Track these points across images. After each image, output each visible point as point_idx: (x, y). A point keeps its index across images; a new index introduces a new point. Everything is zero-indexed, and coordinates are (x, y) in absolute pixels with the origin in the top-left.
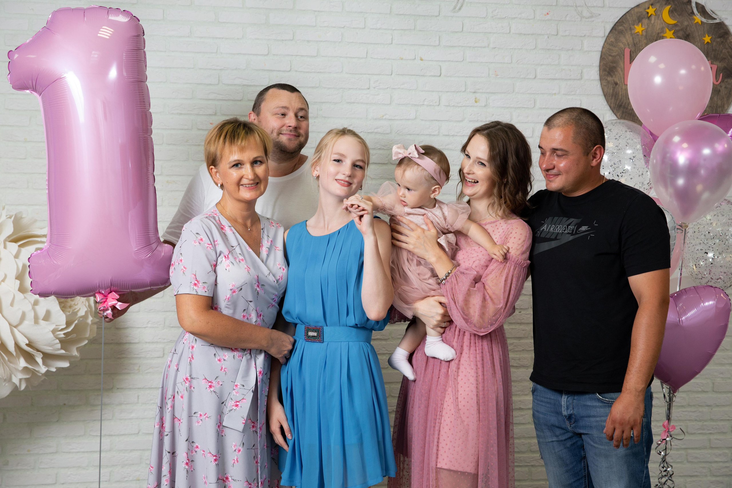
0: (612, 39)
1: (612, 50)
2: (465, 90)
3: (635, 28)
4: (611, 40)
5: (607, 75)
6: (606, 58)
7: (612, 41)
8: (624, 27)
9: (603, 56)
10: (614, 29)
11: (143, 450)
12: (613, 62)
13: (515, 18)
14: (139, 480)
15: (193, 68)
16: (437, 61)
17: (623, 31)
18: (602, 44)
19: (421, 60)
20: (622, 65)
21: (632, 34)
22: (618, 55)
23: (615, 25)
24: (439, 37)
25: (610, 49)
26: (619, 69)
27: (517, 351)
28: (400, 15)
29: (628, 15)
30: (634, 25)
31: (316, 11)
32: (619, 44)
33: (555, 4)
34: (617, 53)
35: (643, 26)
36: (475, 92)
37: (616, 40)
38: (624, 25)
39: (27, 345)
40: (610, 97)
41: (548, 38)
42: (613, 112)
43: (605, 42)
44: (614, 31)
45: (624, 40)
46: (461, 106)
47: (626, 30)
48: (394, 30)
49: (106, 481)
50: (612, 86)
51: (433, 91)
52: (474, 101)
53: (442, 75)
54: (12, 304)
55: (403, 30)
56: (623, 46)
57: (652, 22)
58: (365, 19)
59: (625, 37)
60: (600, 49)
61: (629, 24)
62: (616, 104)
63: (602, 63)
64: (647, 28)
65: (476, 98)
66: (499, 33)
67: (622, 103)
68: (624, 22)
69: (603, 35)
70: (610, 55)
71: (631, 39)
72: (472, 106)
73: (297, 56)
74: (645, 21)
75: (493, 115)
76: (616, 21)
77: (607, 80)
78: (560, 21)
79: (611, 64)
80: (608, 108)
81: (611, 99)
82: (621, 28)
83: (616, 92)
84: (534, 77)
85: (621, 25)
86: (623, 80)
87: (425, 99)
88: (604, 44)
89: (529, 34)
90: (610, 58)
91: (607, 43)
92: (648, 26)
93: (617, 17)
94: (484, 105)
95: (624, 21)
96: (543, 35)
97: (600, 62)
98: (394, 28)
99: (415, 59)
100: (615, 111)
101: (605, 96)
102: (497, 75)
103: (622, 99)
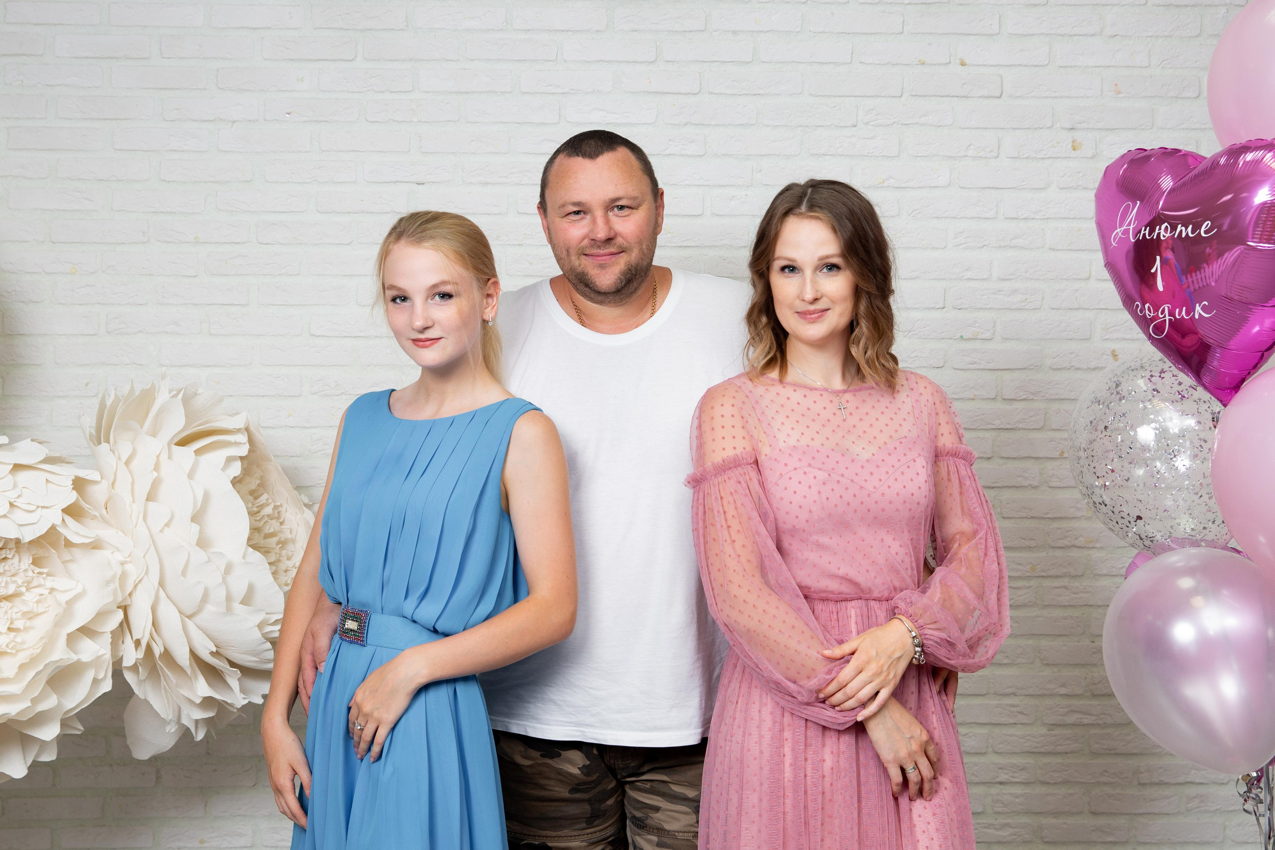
2: (1052, 125)
16: (995, 66)
19: (963, 64)
24: (1000, 17)
39: (212, 653)
46: (1043, 159)
51: (986, 128)
52: (1070, 146)
53: (1004, 94)
54: (184, 573)
55: (925, 3)
65: (1073, 142)
66: (1123, 5)
72: (1065, 158)
73: (712, 62)
84: (1196, 95)
87: (971, 144)
89: (1187, 6)
94: (1090, 155)
96: (1217, 6)
99: (950, 62)
102: (1119, 93)
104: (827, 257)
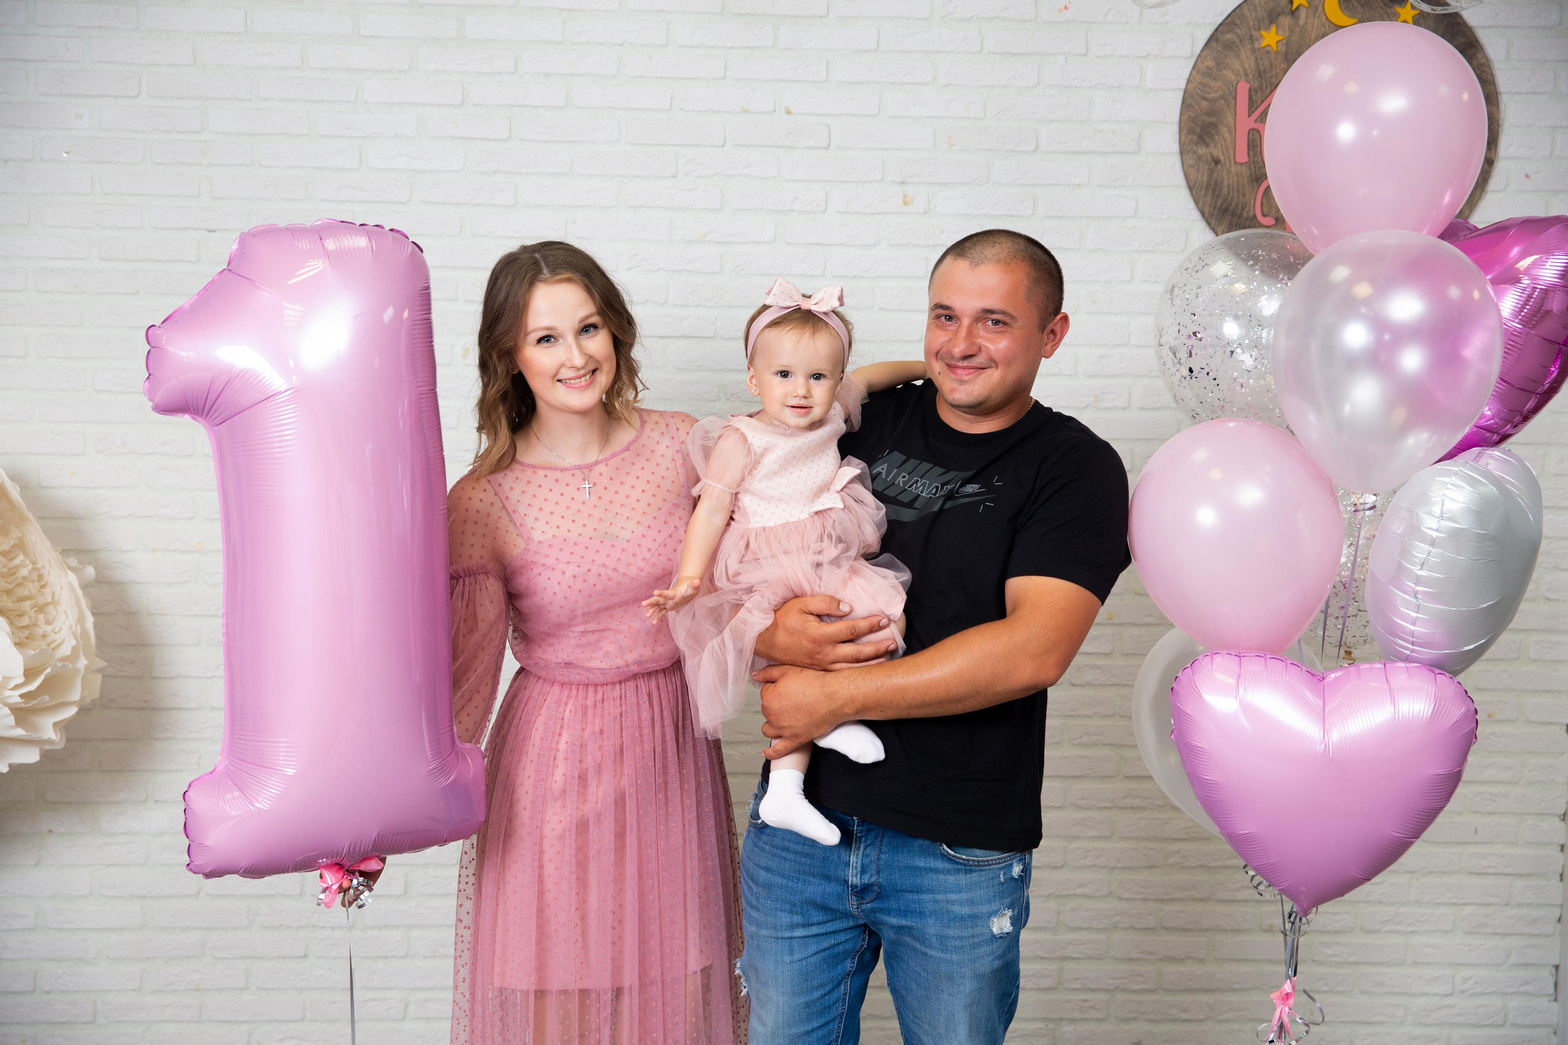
0: (1210, 63)
1: (1210, 87)
2: (883, 179)
3: (1262, 36)
4: (1206, 65)
5: (1197, 143)
6: (1194, 103)
7: (1208, 67)
8: (1237, 34)
9: (1189, 101)
10: (1212, 38)
12: (1211, 113)
13: (992, 18)
14: (199, 990)
15: (307, 135)
16: (822, 115)
17: (1234, 43)
18: (1186, 72)
19: (788, 112)
20: (1230, 119)
21: (1254, 51)
22: (1221, 97)
23: (1217, 30)
24: (828, 63)
25: (1204, 85)
26: (1224, 130)
28: (744, 15)
29: (1245, 7)
30: (1259, 29)
31: (563, 10)
32: (1224, 72)
34: (1219, 94)
35: (1281, 32)
36: (903, 183)
37: (1217, 64)
38: (1238, 30)
40: (1203, 192)
41: (1066, 61)
42: (1209, 224)
43: (1194, 68)
44: (1214, 44)
45: (1236, 65)
46: (873, 214)
47: (1241, 41)
48: (730, 48)
49: (134, 990)
50: (1206, 167)
51: (813, 181)
52: (901, 201)
53: (832, 145)
55: (748, 48)
56: (1233, 77)
57: (1302, 22)
58: (668, 24)
59: (1238, 56)
60: (1183, 85)
61: (1249, 28)
62: (1215, 208)
63: (1185, 117)
64: (1289, 36)
65: (905, 196)
66: (957, 53)
67: (1229, 205)
68: (1236, 25)
70: (1204, 98)
71: (1252, 61)
72: (896, 213)
73: (523, 106)
74: (1286, 20)
75: (942, 232)
76: (1219, 22)
77: (1195, 152)
78: (1093, 23)
79: (1206, 118)
80: (1196, 215)
81: (1205, 195)
82: (1229, 36)
83: (1216, 181)
84: (1033, 148)
85: (1230, 31)
86: (1232, 152)
87: (796, 198)
88: (1191, 74)
89: (1023, 54)
90: (1204, 104)
91: (1199, 71)
92: (1292, 31)
93: (1222, 14)
94: (922, 210)
95: (1238, 22)
97: (1181, 114)
98: (729, 45)
99: (775, 110)
100: (1213, 222)
101: (1191, 188)
102: (952, 145)
103: (1228, 194)
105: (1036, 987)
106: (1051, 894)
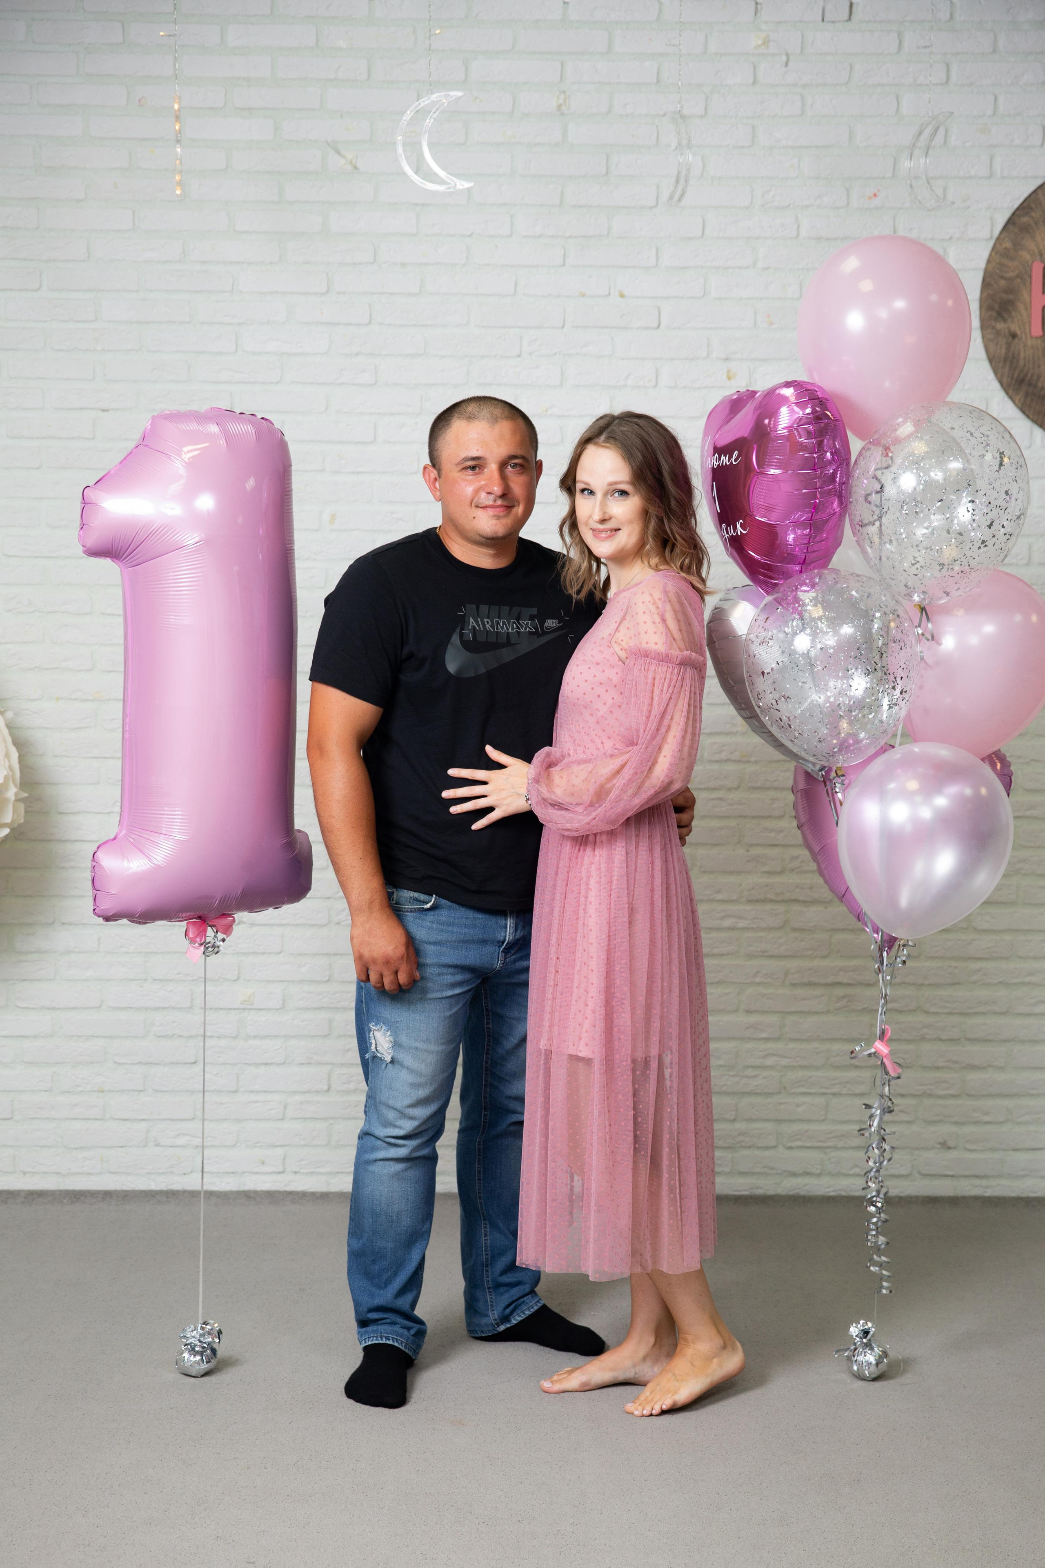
0: (1008, 244)
1: (1008, 266)
2: (708, 356)
4: (1004, 246)
5: (996, 319)
6: (994, 282)
7: (1006, 248)
8: (1032, 217)
9: (989, 279)
10: (1010, 222)
11: (110, 1037)
12: (1009, 290)
13: (807, 207)
14: (103, 1092)
15: (188, 323)
16: (653, 298)
17: (1029, 225)
18: (986, 254)
19: (622, 295)
20: (1026, 296)
22: (1018, 276)
23: (1014, 214)
24: (657, 250)
25: (1001, 265)
26: (1021, 306)
27: (806, 872)
28: (581, 207)
29: (1040, 192)
31: (417, 205)
32: (1021, 253)
33: (889, 174)
34: (1016, 273)
36: (727, 359)
37: (1016, 245)
38: (1033, 214)
40: (1001, 364)
42: (1007, 393)
43: (994, 249)
44: (1011, 227)
45: (1032, 245)
46: (699, 388)
47: (1036, 224)
48: (568, 237)
49: (46, 1091)
50: (1004, 341)
51: (645, 359)
52: (725, 376)
53: (662, 326)
55: (585, 237)
56: (1028, 257)
58: (512, 217)
59: (1034, 238)
60: (983, 265)
62: (1012, 379)
63: (985, 294)
65: (728, 371)
66: (776, 238)
67: (1026, 375)
68: (1031, 208)
69: (989, 236)
70: (1002, 277)
72: (721, 387)
73: (382, 293)
76: (1018, 206)
77: (994, 328)
78: (900, 209)
79: (1004, 295)
80: (996, 385)
81: (1003, 367)
82: (1025, 219)
83: (1013, 354)
85: (1026, 214)
86: (1028, 327)
87: (630, 375)
88: (990, 255)
89: (836, 239)
90: (1003, 283)
91: (998, 252)
93: (1019, 198)
94: (744, 384)
95: (1033, 206)
97: (983, 291)
98: (567, 234)
99: (609, 294)
100: (1011, 392)
101: (991, 360)
102: (772, 324)
103: (1025, 366)
104: (616, 483)
105: (851, 1092)
106: (864, 1009)
